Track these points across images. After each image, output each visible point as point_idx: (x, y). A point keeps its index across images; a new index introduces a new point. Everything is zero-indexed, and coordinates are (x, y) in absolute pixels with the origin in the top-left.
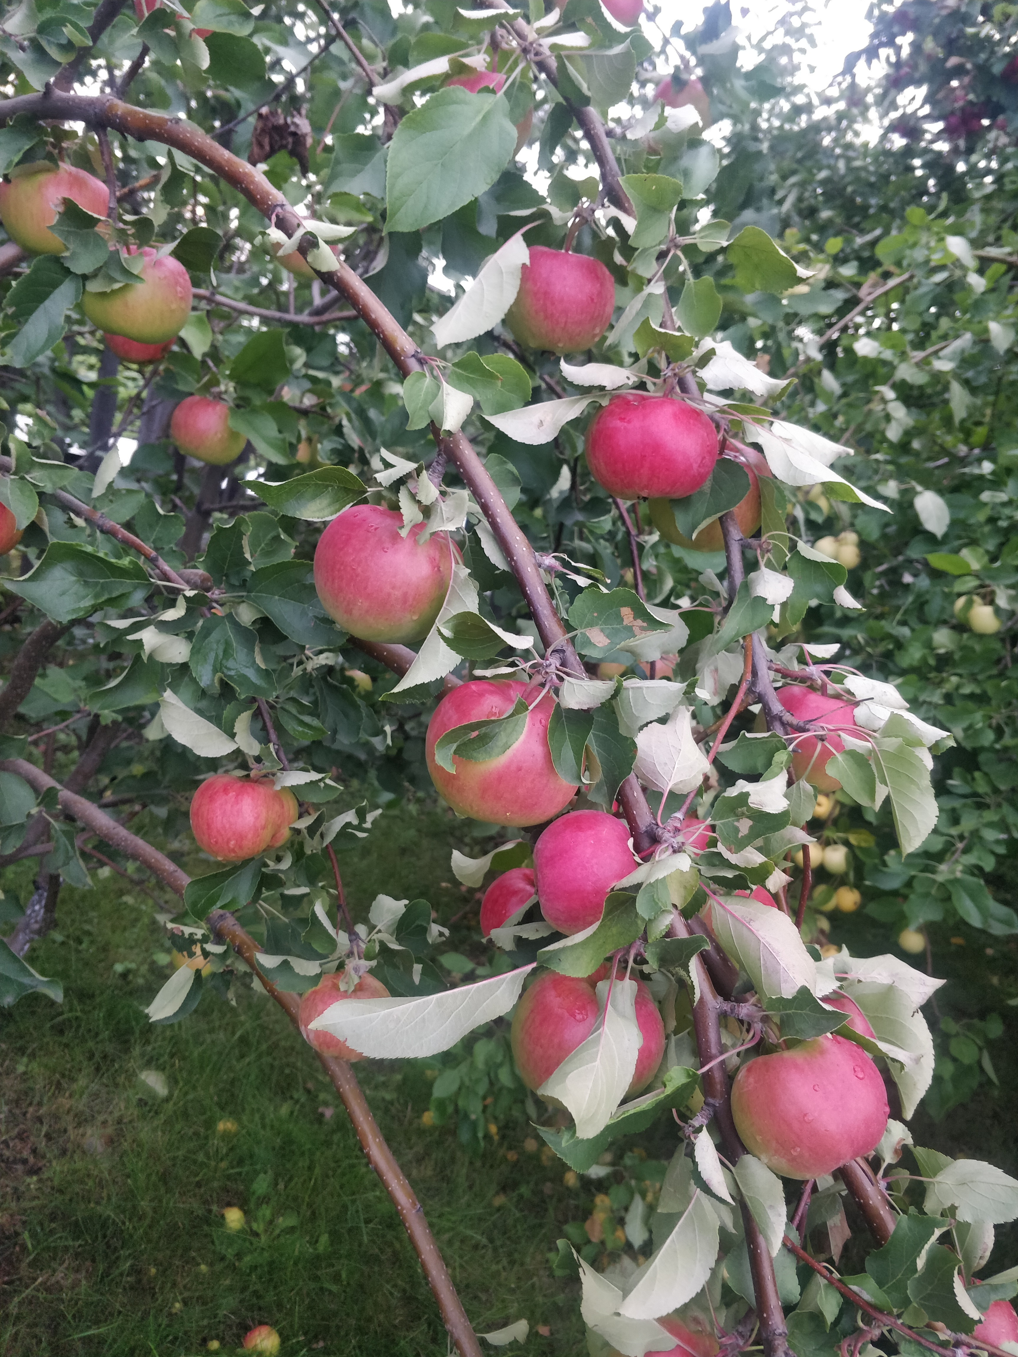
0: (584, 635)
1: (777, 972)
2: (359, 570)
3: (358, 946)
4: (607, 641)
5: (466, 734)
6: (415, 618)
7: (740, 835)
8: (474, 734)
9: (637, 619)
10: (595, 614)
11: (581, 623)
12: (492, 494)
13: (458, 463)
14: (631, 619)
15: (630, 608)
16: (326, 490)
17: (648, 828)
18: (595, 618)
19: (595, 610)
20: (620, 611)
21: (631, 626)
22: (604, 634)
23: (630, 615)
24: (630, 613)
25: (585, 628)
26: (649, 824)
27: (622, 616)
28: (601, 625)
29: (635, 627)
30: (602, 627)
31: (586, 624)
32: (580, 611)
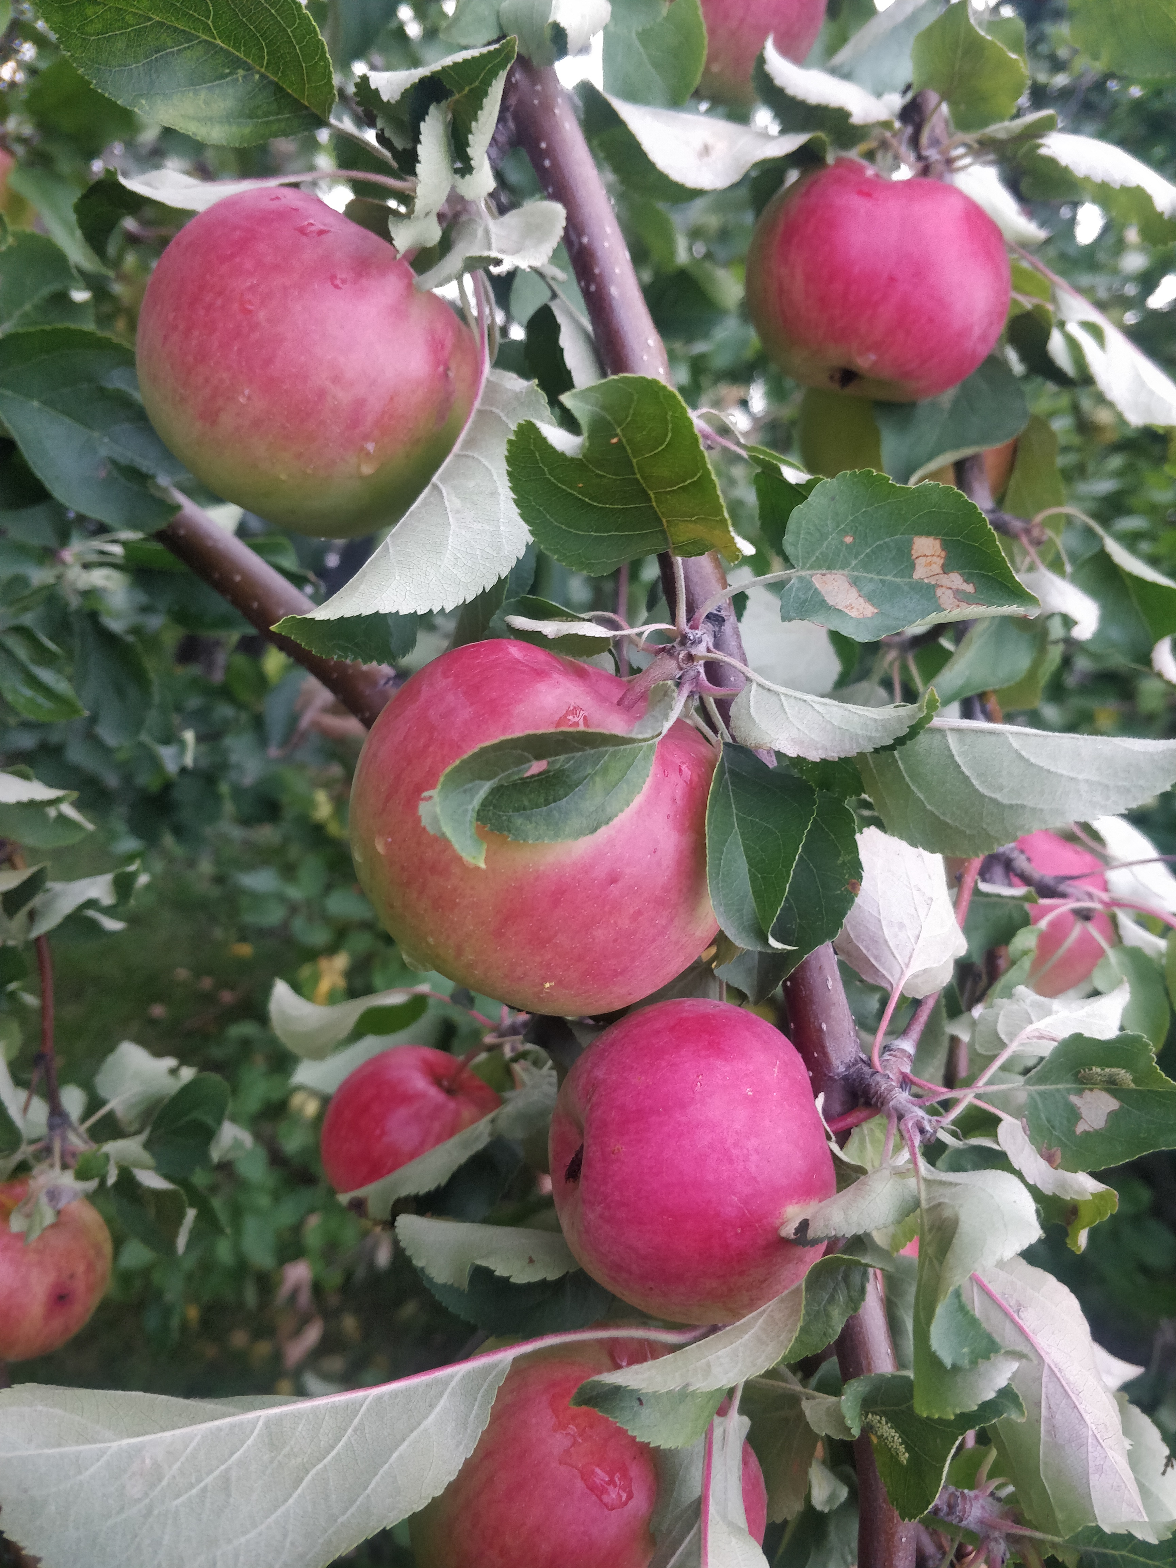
0: (807, 585)
1: (1083, 1445)
2: (262, 315)
3: (64, 1139)
4: (870, 610)
5: (522, 761)
6: (367, 470)
7: (1081, 1128)
8: (537, 767)
9: (952, 571)
10: (848, 540)
11: (808, 553)
12: (608, 230)
13: (543, 145)
14: (936, 568)
15: (942, 540)
16: (230, 74)
17: (852, 1070)
18: (844, 548)
19: (851, 529)
20: (910, 545)
21: (933, 585)
22: (860, 590)
23: (935, 559)
24: (938, 553)
25: (812, 567)
26: (852, 1060)
27: (914, 557)
28: (853, 569)
29: (943, 589)
30: (855, 573)
31: (817, 557)
32: (817, 522)
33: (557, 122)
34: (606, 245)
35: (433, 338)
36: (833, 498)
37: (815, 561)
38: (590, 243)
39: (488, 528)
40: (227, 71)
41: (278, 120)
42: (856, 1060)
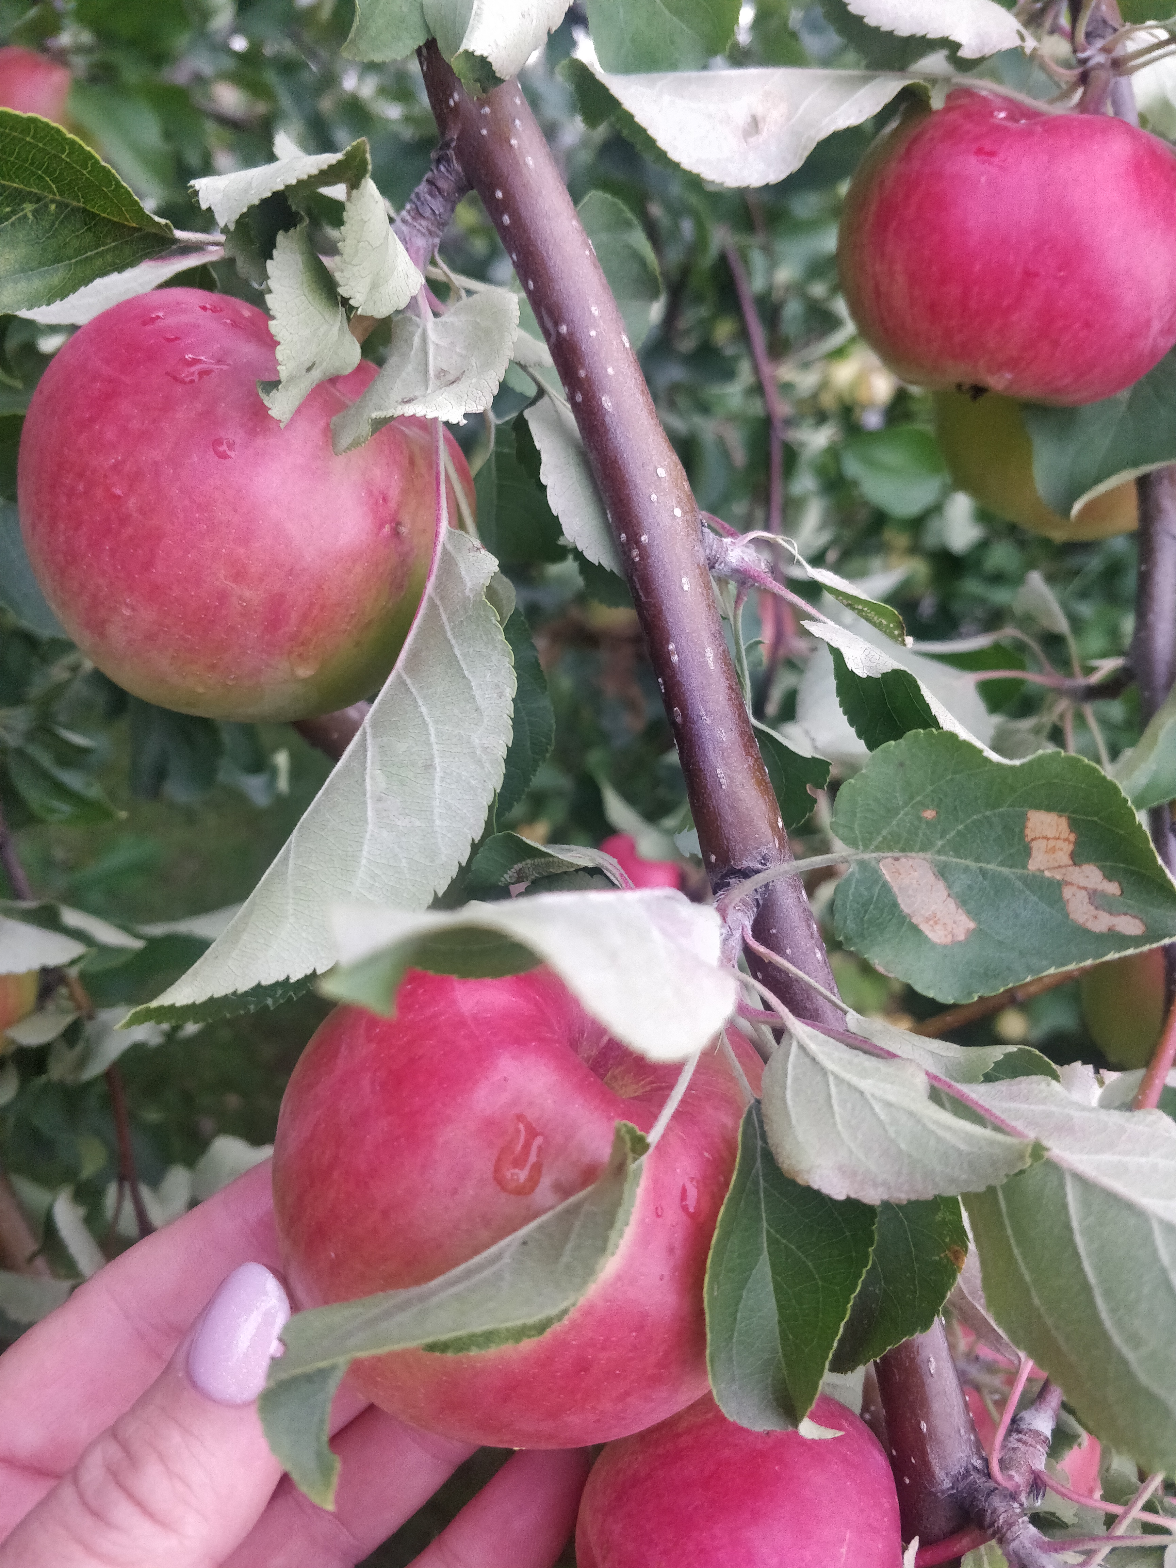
0: (870, 875)
4: (963, 924)
9: (1088, 860)
10: (929, 814)
11: (870, 833)
12: (595, 311)
13: (499, 194)
14: (1064, 858)
15: (1069, 818)
16: (13, 212)
17: (961, 1486)
18: (924, 826)
19: (933, 800)
20: (1023, 820)
21: (1058, 882)
22: (949, 887)
23: (1060, 844)
24: (1063, 836)
25: (878, 849)
26: (962, 1471)
27: (1028, 839)
28: (939, 852)
29: (1073, 889)
30: (943, 858)
31: (885, 838)
32: (879, 795)
33: (515, 158)
34: (593, 333)
35: (370, 493)
36: (901, 764)
37: (880, 842)
38: (571, 333)
39: (418, 823)
40: (8, 209)
41: (101, 254)
42: (967, 1471)
